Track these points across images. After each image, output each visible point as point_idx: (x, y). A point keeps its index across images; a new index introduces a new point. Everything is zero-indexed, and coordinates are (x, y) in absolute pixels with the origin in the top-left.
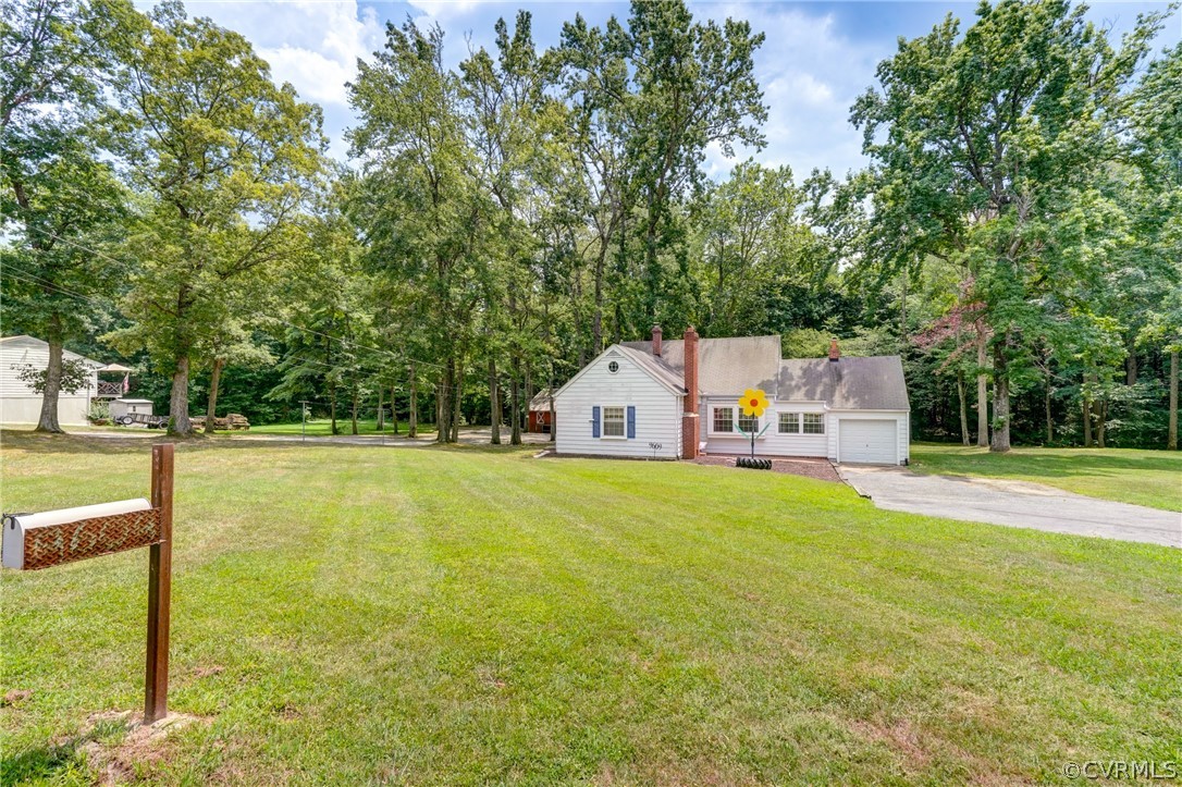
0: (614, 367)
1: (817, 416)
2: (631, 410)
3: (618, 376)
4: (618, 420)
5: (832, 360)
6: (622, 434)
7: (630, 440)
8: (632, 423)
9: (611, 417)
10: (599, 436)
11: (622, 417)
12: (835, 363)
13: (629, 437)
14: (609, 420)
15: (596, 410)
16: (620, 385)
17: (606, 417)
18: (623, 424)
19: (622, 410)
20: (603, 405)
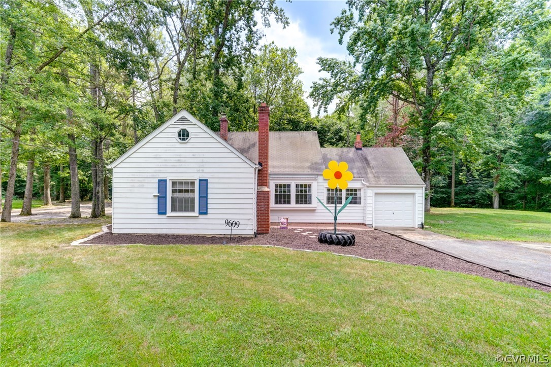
0: (183, 135)
1: (355, 190)
2: (204, 183)
3: (188, 145)
4: (189, 195)
5: (357, 149)
6: (193, 210)
7: (201, 216)
8: (204, 197)
9: (180, 191)
10: (165, 213)
11: (193, 191)
12: (360, 151)
13: (200, 213)
14: (177, 195)
15: (162, 183)
16: (191, 155)
17: (174, 191)
18: (193, 200)
19: (193, 183)
20: (170, 177)
